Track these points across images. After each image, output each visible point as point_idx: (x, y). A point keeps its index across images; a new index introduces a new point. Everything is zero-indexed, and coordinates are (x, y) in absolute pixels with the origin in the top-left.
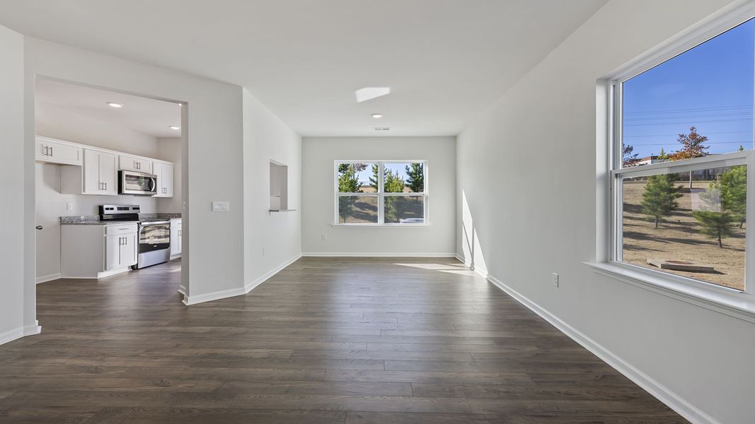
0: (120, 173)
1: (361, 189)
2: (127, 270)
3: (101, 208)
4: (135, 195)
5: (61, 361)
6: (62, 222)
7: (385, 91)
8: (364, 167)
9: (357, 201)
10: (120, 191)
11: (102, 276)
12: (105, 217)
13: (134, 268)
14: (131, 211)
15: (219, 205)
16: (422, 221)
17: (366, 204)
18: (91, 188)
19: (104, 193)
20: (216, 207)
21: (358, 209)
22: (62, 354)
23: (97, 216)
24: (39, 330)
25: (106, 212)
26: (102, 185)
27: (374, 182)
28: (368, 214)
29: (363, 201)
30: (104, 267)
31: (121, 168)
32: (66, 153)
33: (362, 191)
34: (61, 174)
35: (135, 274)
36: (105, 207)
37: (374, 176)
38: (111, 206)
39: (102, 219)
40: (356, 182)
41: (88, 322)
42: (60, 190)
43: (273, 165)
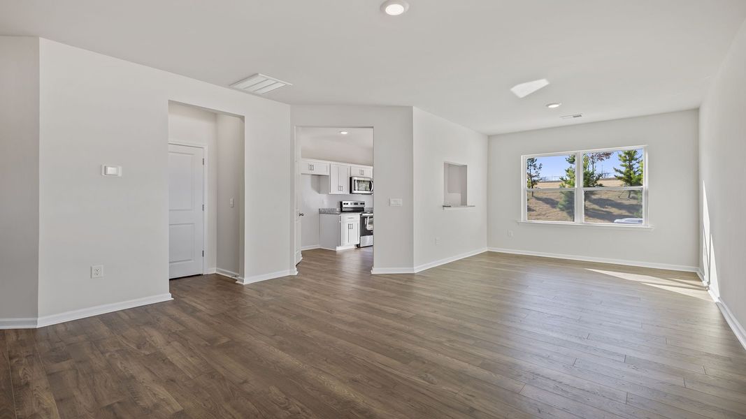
0: (351, 178)
1: (599, 182)
2: (354, 247)
3: (341, 203)
4: (362, 194)
5: (297, 289)
6: (321, 212)
7: (543, 83)
8: (607, 155)
9: (594, 197)
10: (351, 192)
11: (339, 249)
12: (343, 210)
13: (358, 246)
14: (359, 206)
15: (394, 201)
16: (641, 221)
17: (608, 200)
18: (334, 191)
19: (341, 193)
20: (392, 202)
21: (596, 207)
22: (299, 287)
23: (338, 209)
24: (296, 273)
25: (344, 206)
26: (340, 188)
27: (621, 172)
28: (609, 213)
29: (604, 197)
30: (339, 244)
31: (352, 175)
32: (321, 168)
33: (601, 185)
34: (320, 181)
35: (358, 251)
36: (343, 202)
37: (622, 165)
38: (346, 202)
39: (342, 211)
40: (593, 174)
41: (318, 274)
42: (319, 192)
43: (449, 166)
